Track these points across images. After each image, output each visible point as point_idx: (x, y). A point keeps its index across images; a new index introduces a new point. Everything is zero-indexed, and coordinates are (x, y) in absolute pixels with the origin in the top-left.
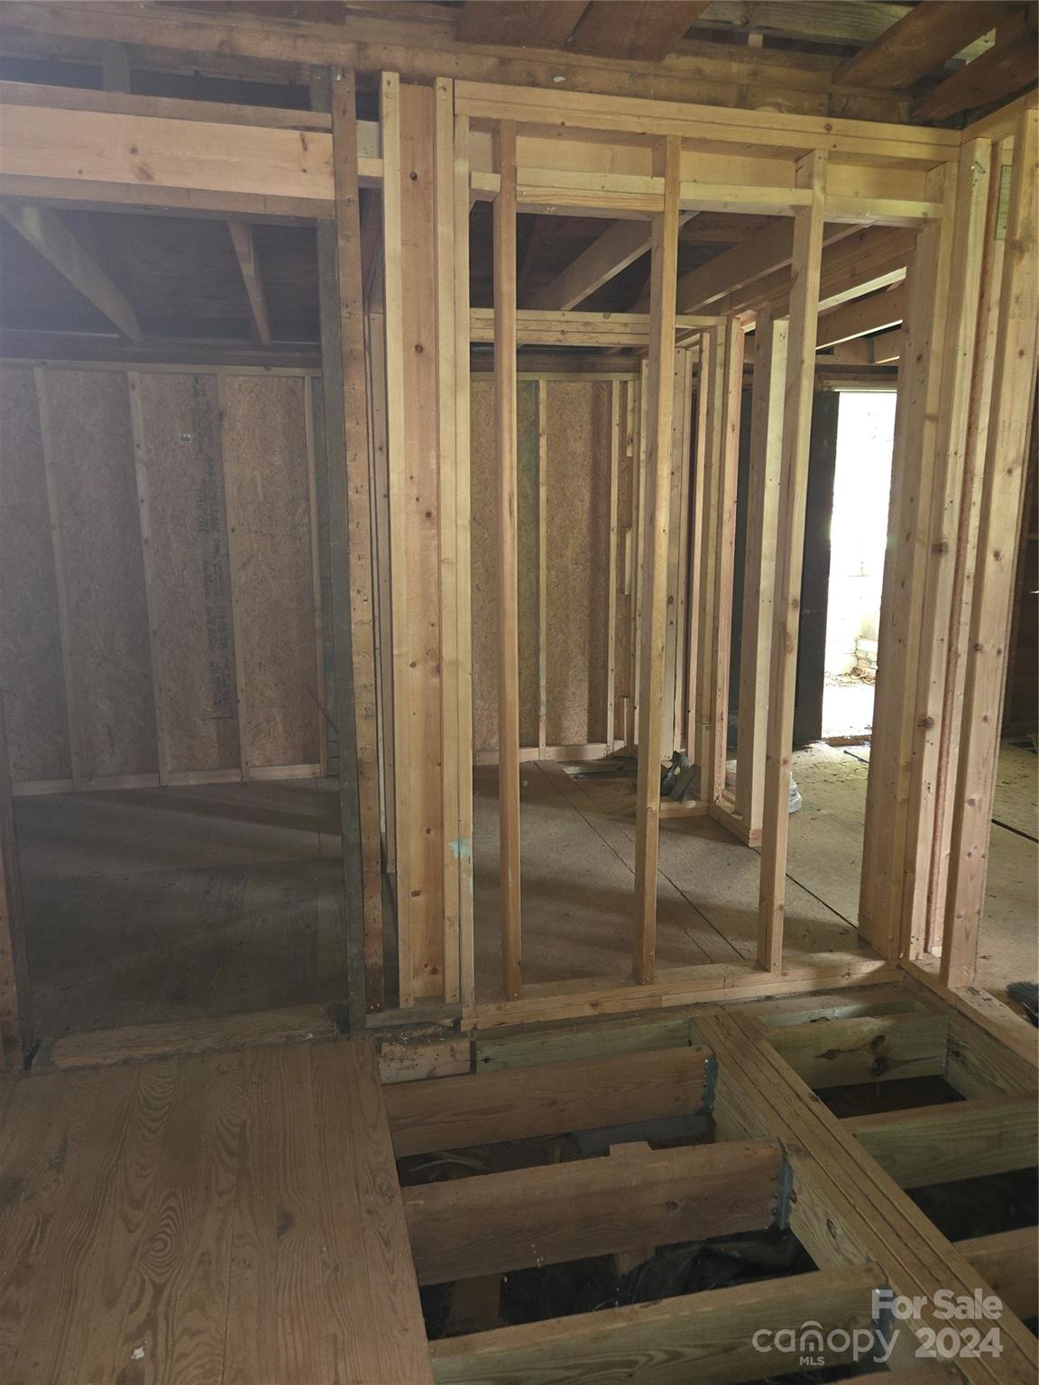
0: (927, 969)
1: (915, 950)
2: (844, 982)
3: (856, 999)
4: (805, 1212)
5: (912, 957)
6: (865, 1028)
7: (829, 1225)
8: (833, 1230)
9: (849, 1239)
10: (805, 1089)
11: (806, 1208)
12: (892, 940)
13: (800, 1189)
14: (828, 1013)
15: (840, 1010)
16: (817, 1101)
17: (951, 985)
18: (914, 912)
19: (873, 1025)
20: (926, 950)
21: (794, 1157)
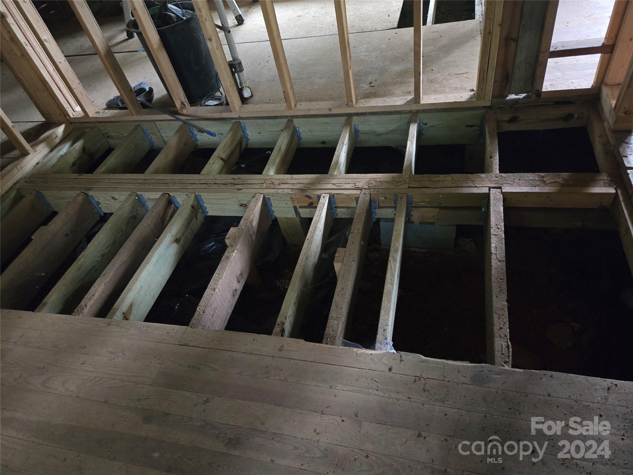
0: (79, 116)
1: (71, 114)
2: (58, 140)
3: (66, 142)
4: (104, 203)
5: (72, 116)
6: (77, 148)
7: (113, 198)
8: (115, 199)
9: (121, 195)
10: (76, 176)
11: (104, 202)
12: (61, 114)
13: (98, 198)
14: (62, 153)
15: (65, 149)
16: (82, 175)
17: (91, 115)
18: (60, 99)
19: (79, 145)
20: (74, 111)
21: (90, 192)
